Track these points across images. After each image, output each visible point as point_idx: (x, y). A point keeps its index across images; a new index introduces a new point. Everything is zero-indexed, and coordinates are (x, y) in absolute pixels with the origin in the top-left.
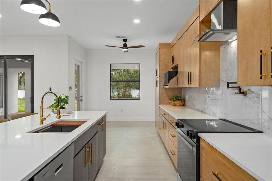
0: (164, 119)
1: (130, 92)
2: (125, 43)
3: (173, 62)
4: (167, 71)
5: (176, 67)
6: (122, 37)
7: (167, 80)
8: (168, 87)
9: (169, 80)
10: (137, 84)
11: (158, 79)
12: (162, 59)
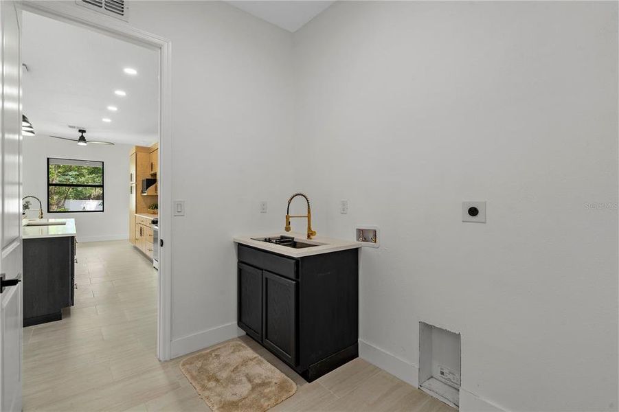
0: (141, 226)
1: (63, 205)
2: (82, 136)
3: (152, 168)
4: (145, 178)
5: (155, 175)
6: (78, 128)
7: (145, 187)
8: (145, 194)
9: (147, 187)
10: (99, 191)
11: (134, 185)
12: (139, 163)
